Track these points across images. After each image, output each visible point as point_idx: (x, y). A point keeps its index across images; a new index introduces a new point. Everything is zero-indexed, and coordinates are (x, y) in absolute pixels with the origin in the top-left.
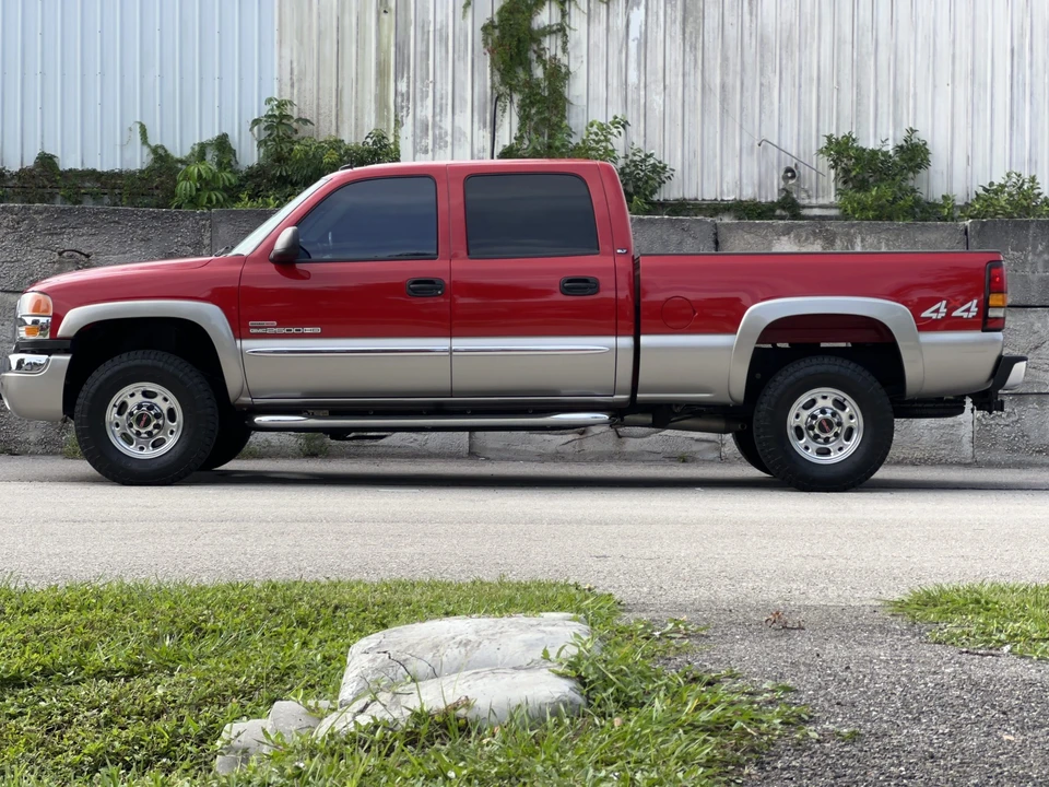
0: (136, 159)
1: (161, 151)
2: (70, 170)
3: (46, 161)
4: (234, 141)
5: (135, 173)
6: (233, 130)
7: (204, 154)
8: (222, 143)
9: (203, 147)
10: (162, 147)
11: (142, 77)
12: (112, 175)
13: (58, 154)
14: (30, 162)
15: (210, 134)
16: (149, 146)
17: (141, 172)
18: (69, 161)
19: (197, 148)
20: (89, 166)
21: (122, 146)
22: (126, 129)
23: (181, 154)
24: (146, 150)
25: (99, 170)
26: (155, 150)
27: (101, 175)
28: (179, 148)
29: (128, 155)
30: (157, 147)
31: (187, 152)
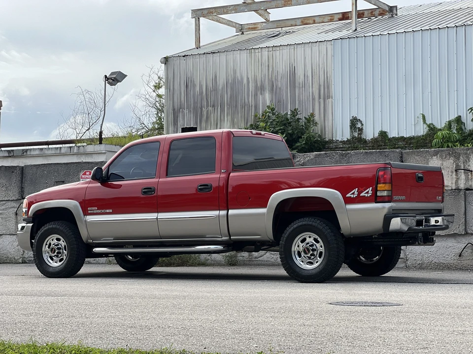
0: (421, 130)
1: (432, 126)
2: (393, 137)
3: (383, 134)
4: (464, 119)
5: (420, 137)
6: (463, 115)
7: (451, 126)
8: (458, 120)
9: (450, 122)
10: (432, 124)
11: (423, 93)
12: (411, 138)
13: (388, 131)
14: (376, 135)
15: (453, 117)
16: (427, 124)
17: (423, 136)
18: (393, 134)
19: (447, 123)
20: (401, 135)
21: (415, 125)
22: (416, 117)
23: (441, 125)
24: (425, 126)
25: (405, 136)
26: (429, 126)
27: (405, 138)
28: (440, 124)
29: (417, 129)
30: (430, 124)
31: (443, 125)
